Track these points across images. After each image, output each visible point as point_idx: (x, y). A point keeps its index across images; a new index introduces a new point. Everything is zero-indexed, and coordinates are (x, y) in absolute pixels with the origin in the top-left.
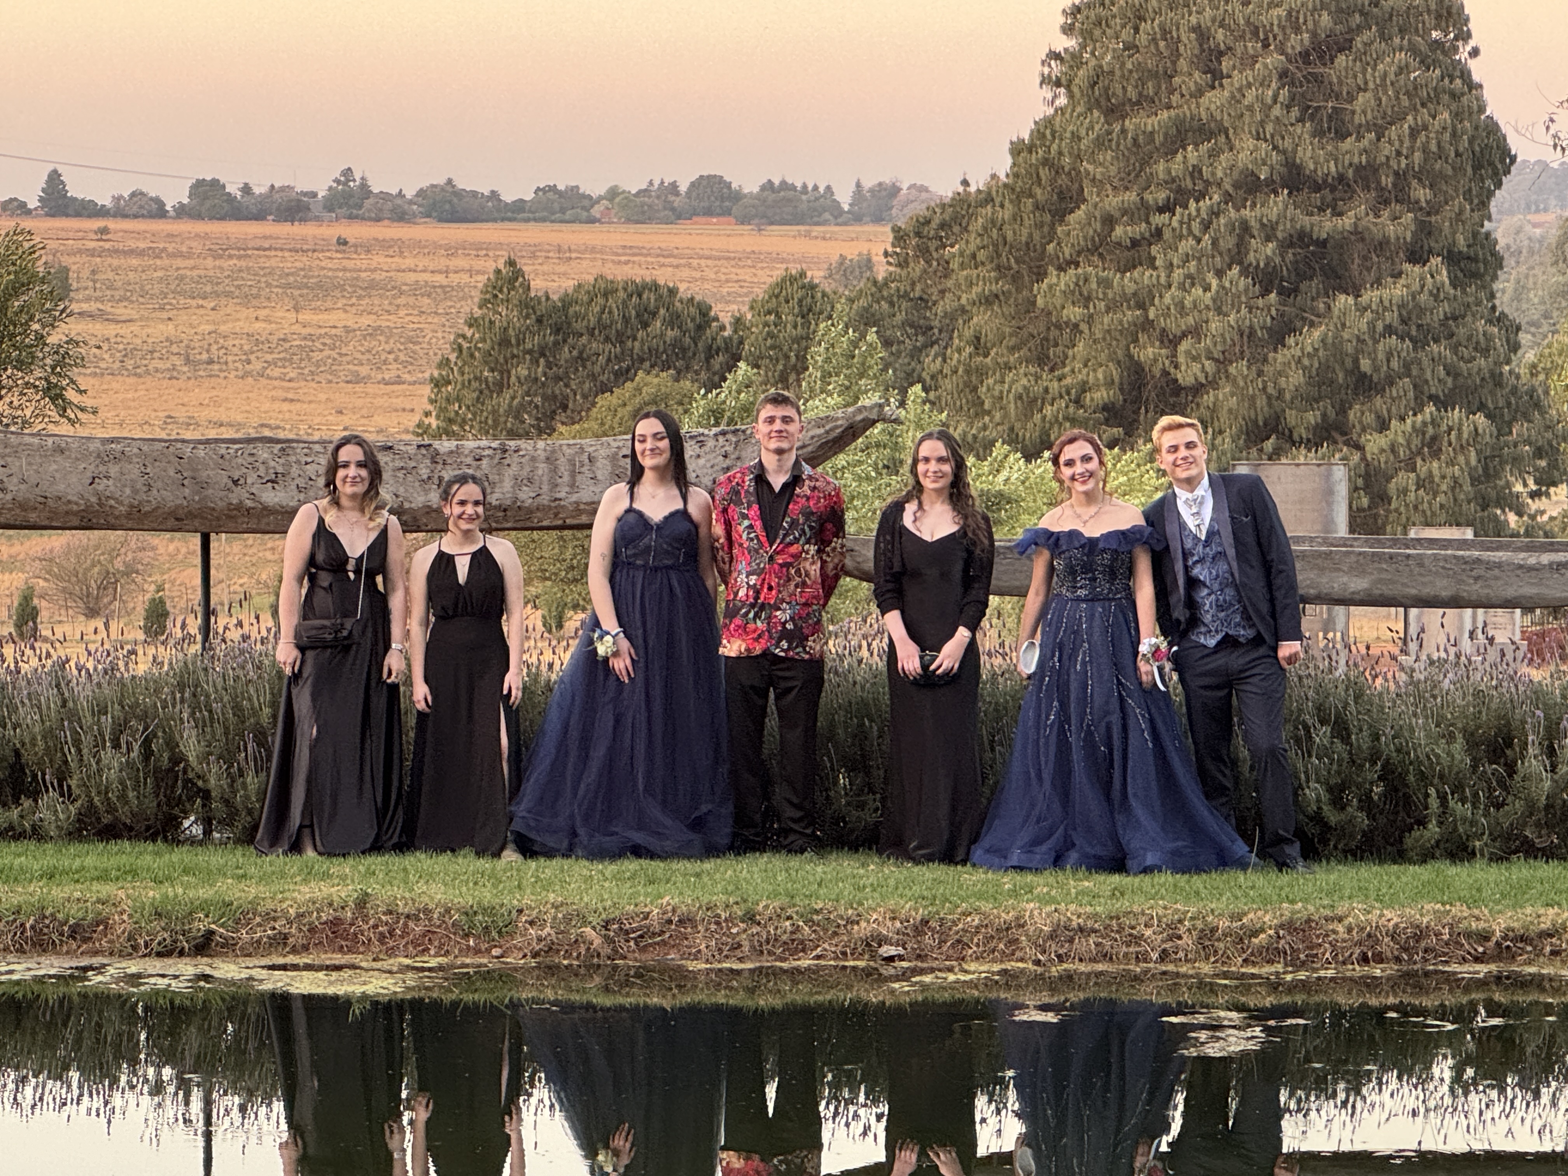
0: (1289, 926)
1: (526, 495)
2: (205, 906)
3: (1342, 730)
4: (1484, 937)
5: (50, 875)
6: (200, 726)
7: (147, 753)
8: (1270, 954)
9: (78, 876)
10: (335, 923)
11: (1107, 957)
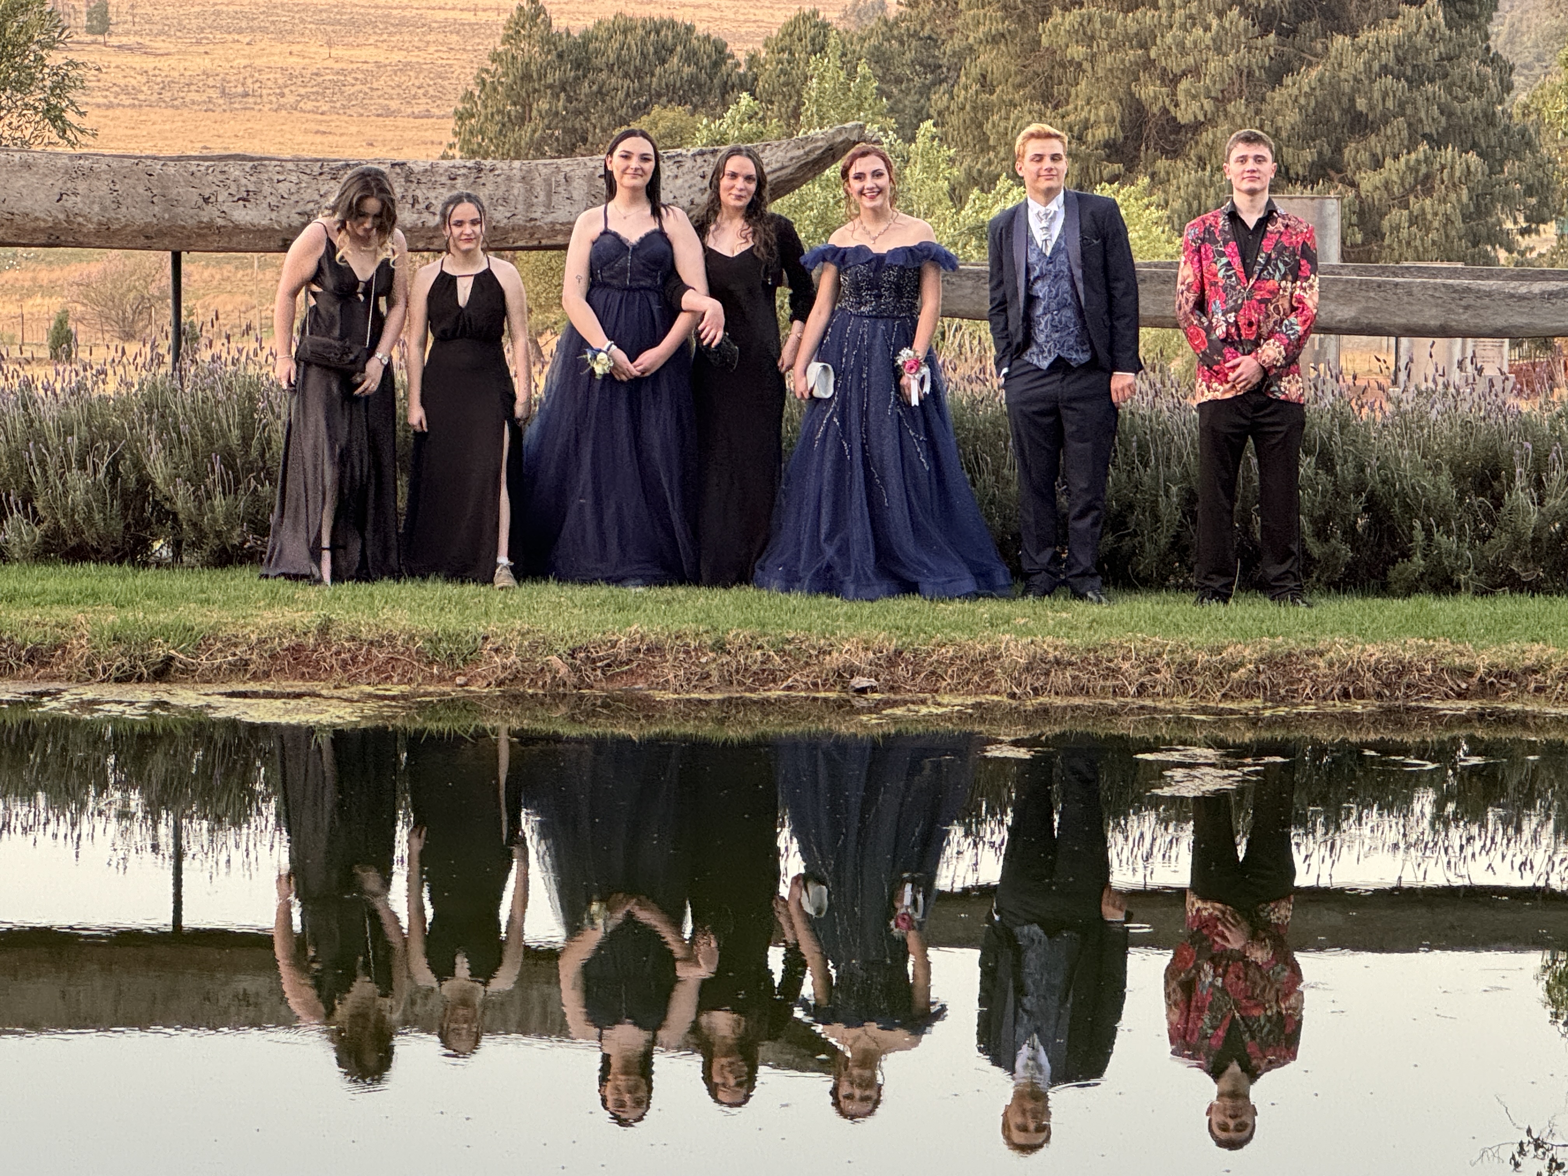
0: (1270, 661)
1: (502, 215)
2: (165, 632)
3: (1326, 461)
4: (1468, 673)
5: (11, 598)
6: (169, 448)
7: (114, 474)
8: (1249, 689)
9: (38, 600)
10: (296, 650)
11: (1084, 691)
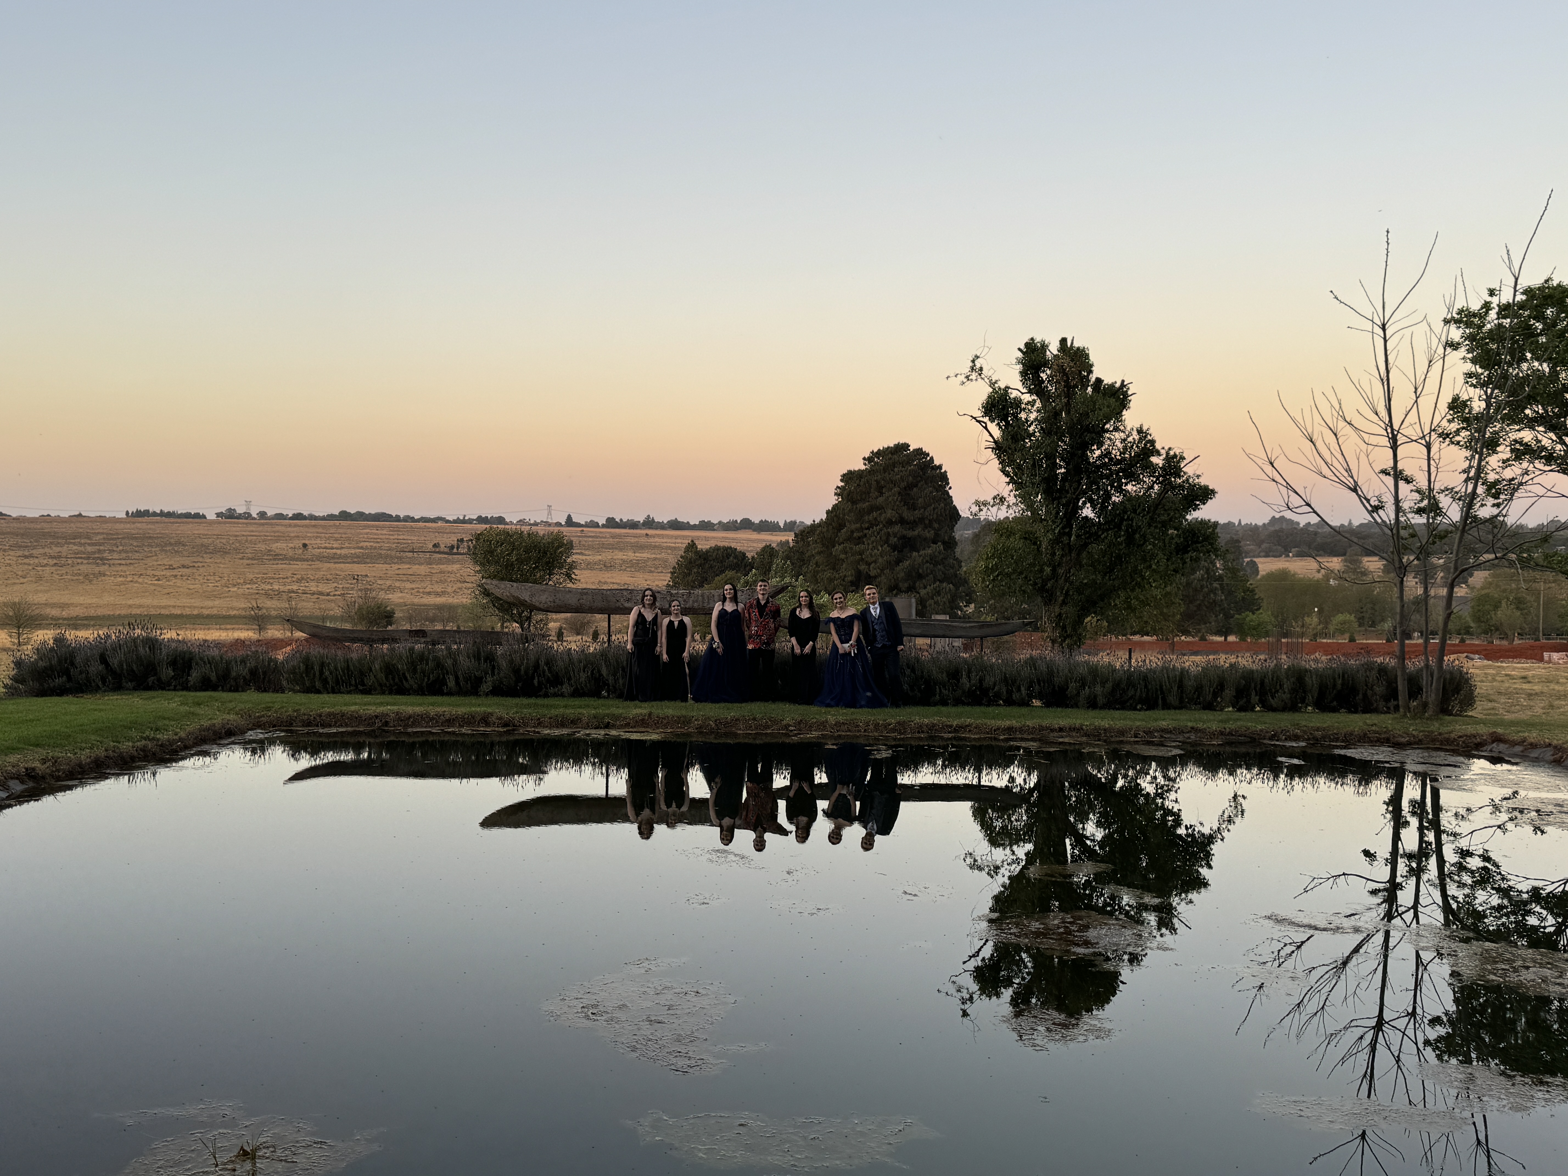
0: (899, 723)
1: (696, 605)
2: (608, 715)
3: (913, 670)
4: (951, 726)
5: (566, 707)
6: (607, 666)
7: (592, 673)
8: (894, 730)
9: (573, 707)
10: (643, 720)
11: (850, 731)
